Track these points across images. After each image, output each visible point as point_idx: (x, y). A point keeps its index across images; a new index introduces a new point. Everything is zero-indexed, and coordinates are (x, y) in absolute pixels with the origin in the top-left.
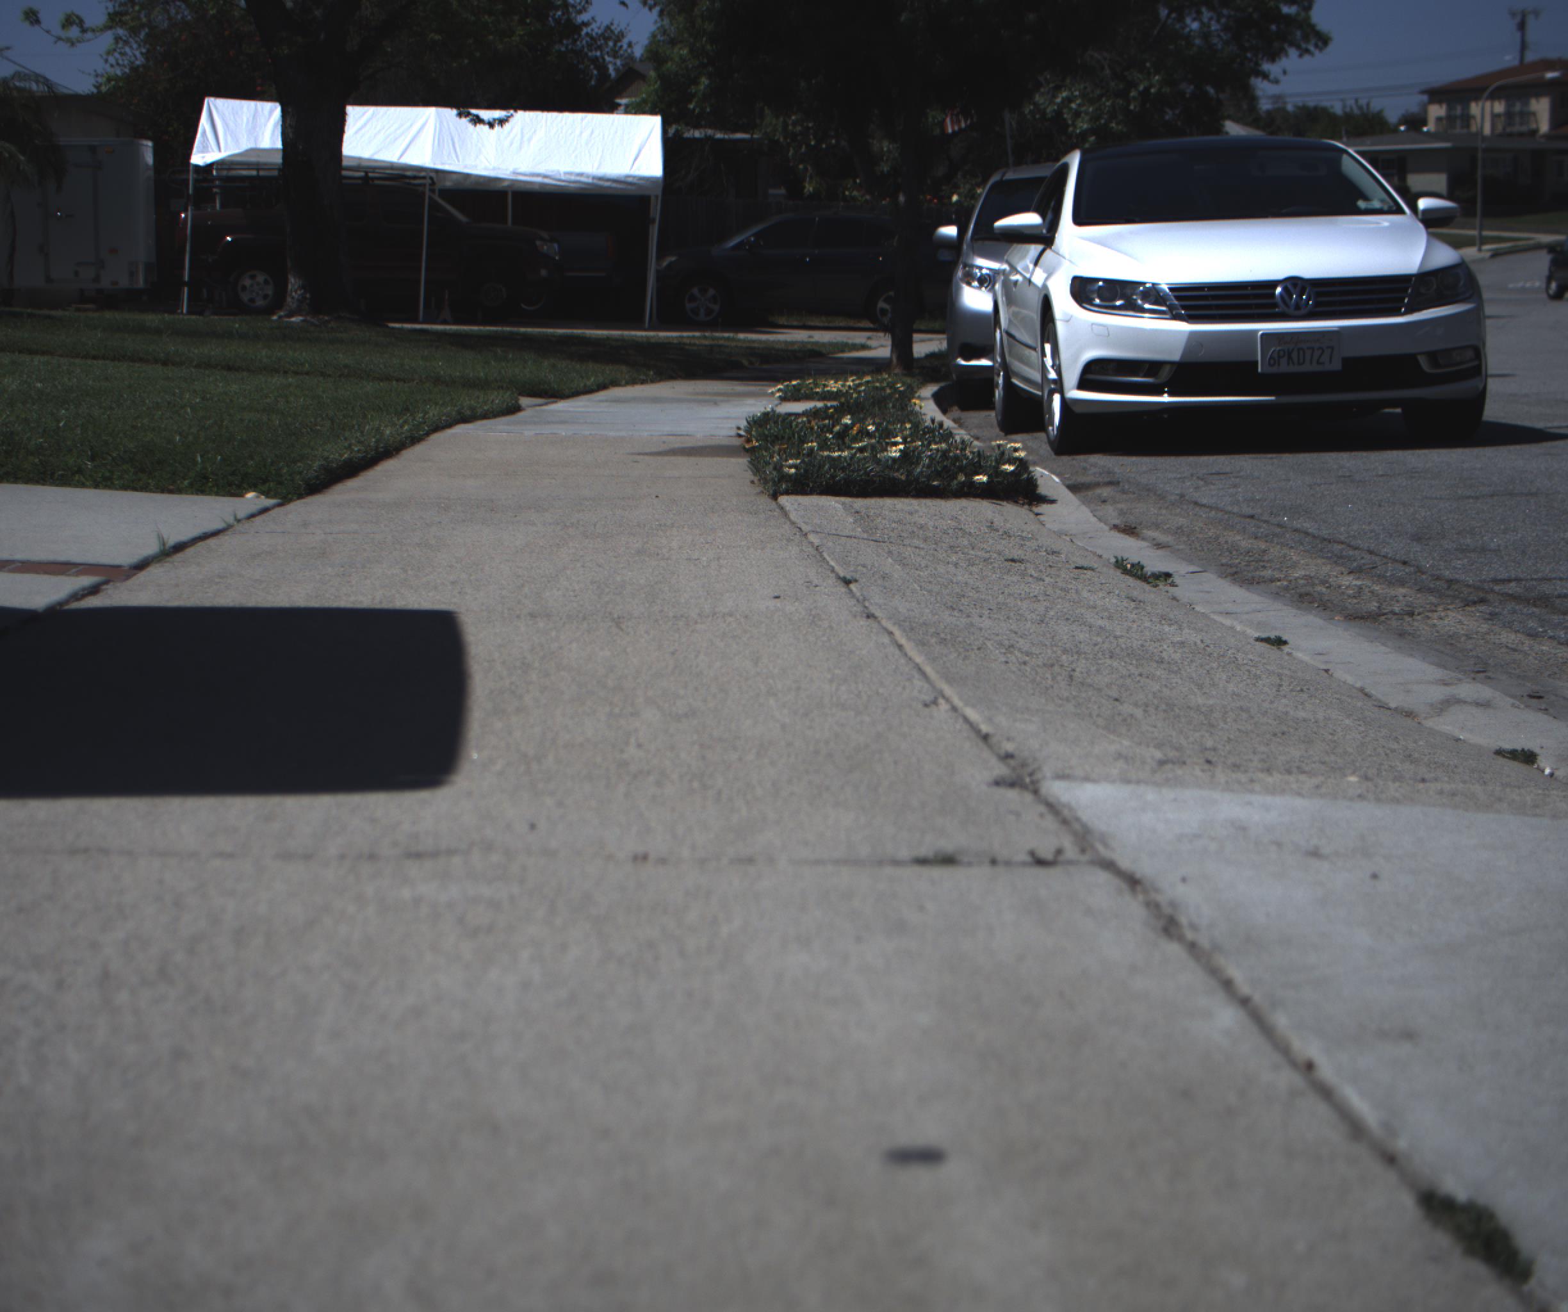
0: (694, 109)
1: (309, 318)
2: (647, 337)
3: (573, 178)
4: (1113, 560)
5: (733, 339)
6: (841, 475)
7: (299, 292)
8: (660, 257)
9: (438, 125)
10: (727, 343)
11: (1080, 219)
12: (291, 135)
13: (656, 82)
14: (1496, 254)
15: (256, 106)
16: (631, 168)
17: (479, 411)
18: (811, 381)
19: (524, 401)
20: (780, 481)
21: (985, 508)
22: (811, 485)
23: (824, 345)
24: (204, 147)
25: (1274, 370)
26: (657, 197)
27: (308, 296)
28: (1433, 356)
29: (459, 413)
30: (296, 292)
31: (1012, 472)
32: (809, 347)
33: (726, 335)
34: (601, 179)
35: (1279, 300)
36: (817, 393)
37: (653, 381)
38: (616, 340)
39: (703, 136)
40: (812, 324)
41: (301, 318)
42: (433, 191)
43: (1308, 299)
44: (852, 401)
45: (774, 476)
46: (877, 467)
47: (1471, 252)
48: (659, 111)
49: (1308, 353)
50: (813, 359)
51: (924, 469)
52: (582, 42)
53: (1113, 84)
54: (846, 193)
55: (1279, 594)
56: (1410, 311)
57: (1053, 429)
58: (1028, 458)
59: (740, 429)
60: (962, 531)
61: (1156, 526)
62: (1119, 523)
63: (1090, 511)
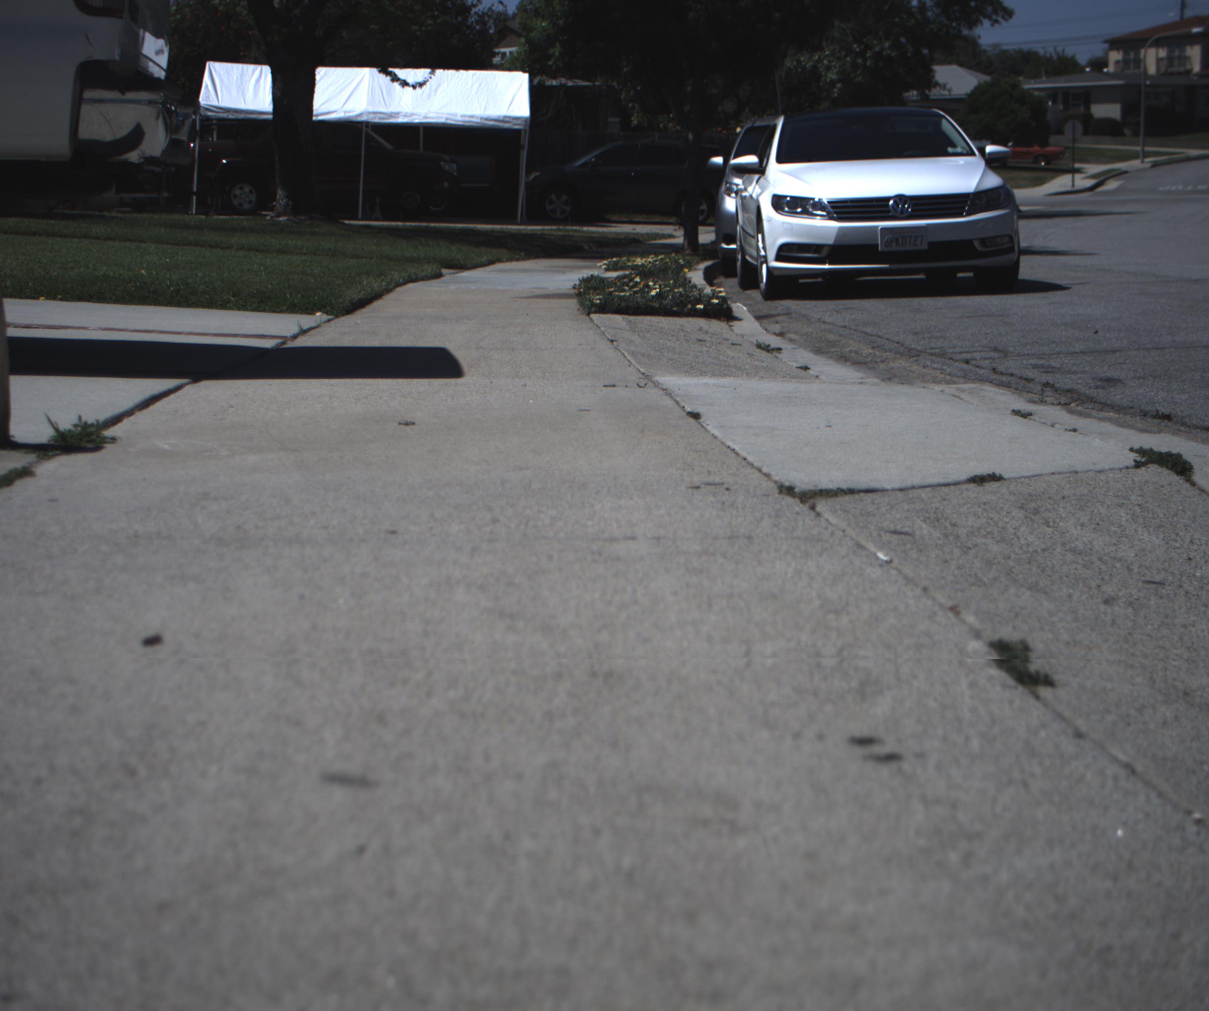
0: (551, 66)
1: (291, 218)
2: (519, 230)
3: (467, 119)
4: (755, 342)
5: (579, 231)
6: (624, 304)
7: (284, 200)
8: (528, 173)
9: (371, 80)
10: (575, 234)
11: (780, 160)
12: (279, 95)
13: (525, 46)
14: (1155, 165)
15: (243, 67)
16: (507, 112)
17: (420, 276)
18: (625, 258)
19: (444, 271)
20: (592, 307)
21: (702, 322)
22: (608, 309)
23: (642, 235)
24: (207, 97)
25: (888, 249)
26: (526, 131)
27: (290, 203)
28: (983, 241)
29: (409, 277)
30: (282, 200)
31: (717, 304)
32: (632, 236)
33: (574, 228)
34: (487, 119)
35: (891, 208)
36: (629, 266)
37: (524, 259)
38: (499, 232)
39: (559, 84)
40: (636, 219)
41: (285, 218)
42: (367, 129)
43: (908, 207)
44: (646, 270)
45: (590, 306)
46: (644, 301)
47: (1136, 164)
48: (527, 69)
49: (908, 240)
50: (633, 245)
51: (669, 302)
52: (471, 18)
53: (856, 46)
54: (661, 125)
55: (831, 357)
56: (969, 214)
57: (763, 286)
58: (727, 296)
59: (575, 285)
60: (683, 330)
61: (796, 333)
62: (777, 332)
63: (761, 325)
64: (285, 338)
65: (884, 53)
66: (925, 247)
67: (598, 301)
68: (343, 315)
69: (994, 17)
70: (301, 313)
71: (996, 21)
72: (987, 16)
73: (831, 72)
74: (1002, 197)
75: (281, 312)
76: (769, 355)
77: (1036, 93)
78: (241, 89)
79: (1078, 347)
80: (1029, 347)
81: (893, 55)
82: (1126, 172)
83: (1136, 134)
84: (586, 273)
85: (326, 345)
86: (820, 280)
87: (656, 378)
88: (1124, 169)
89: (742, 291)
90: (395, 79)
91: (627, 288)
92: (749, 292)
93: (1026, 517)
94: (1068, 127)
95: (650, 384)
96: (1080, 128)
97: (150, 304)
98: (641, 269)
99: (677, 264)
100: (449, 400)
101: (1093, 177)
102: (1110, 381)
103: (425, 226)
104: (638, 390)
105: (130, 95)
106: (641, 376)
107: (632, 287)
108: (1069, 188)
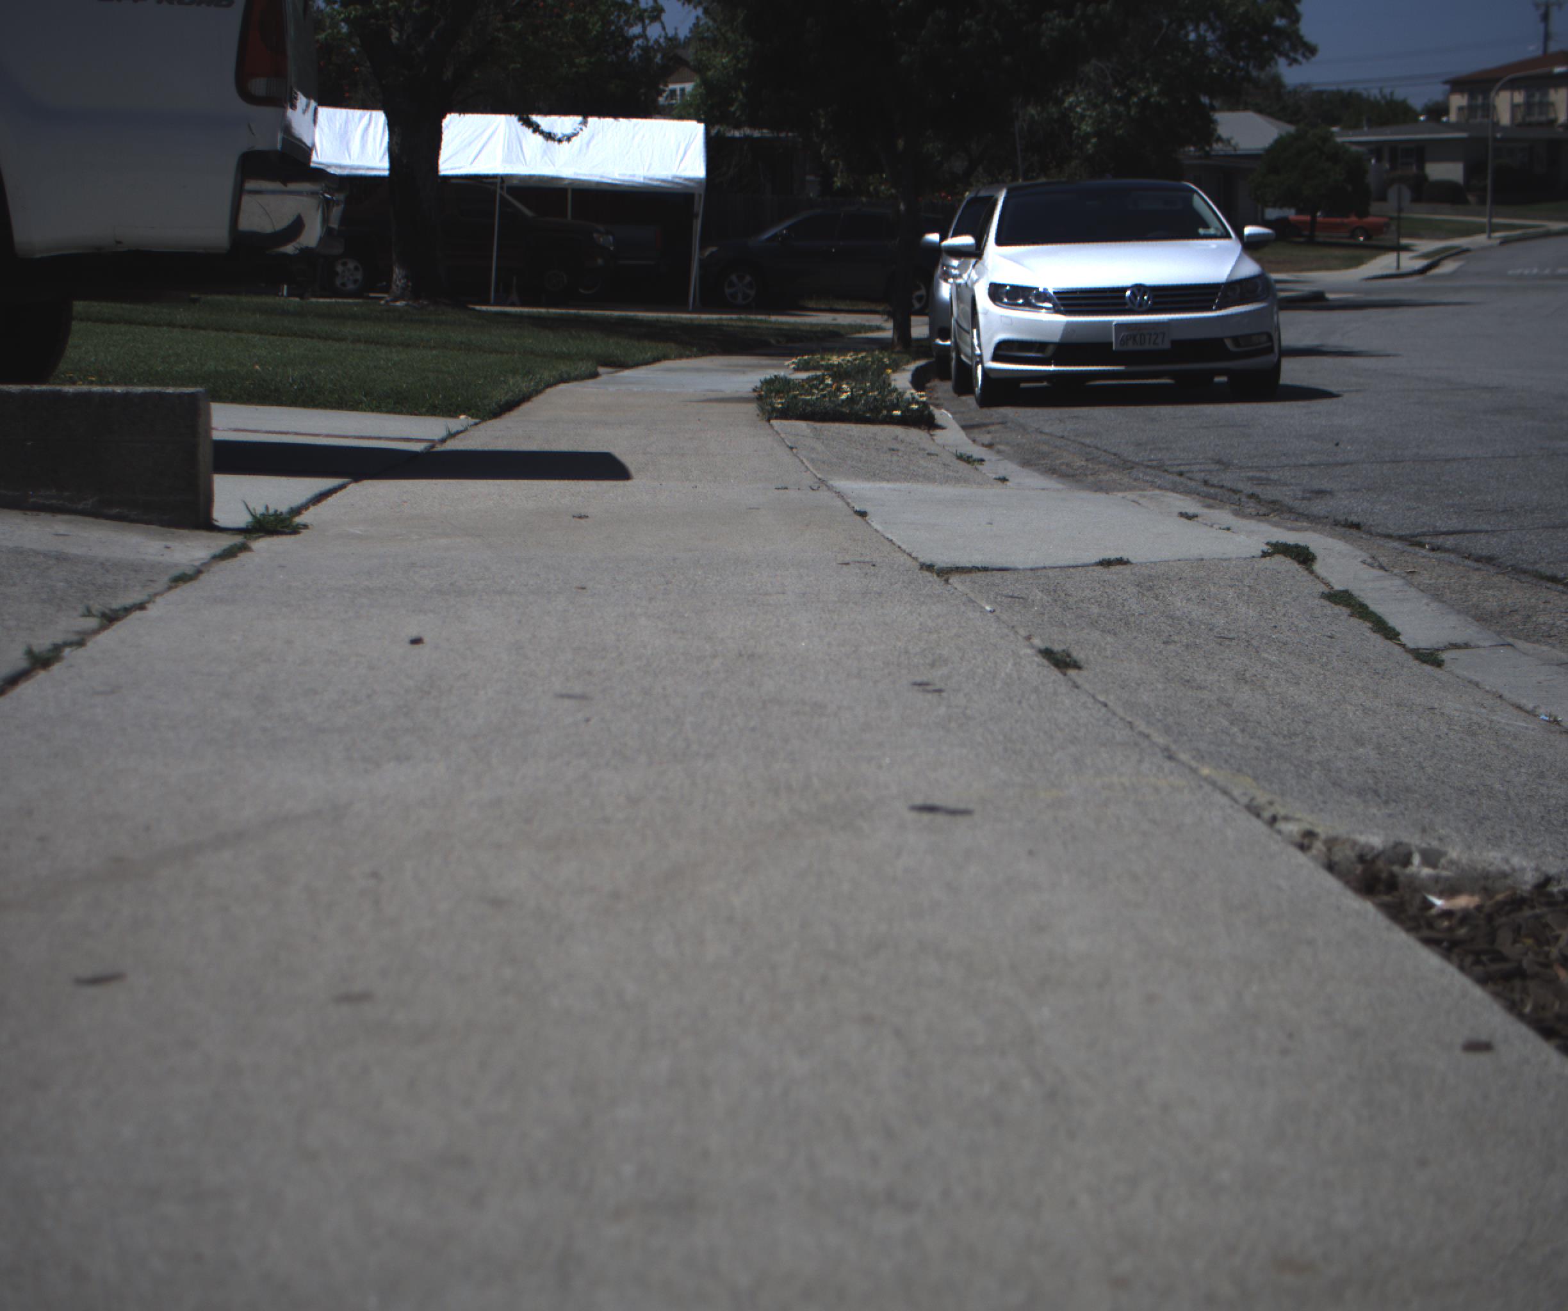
0: (734, 113)
1: (410, 303)
2: (691, 319)
3: (627, 178)
4: (956, 453)
5: (766, 321)
7: (402, 281)
8: (703, 247)
9: (507, 131)
10: (760, 325)
11: (1000, 242)
12: (397, 151)
14: (1505, 242)
16: (678, 171)
18: (818, 356)
19: (601, 370)
20: (773, 412)
21: (899, 431)
22: (791, 414)
23: (843, 326)
25: (1125, 348)
26: (700, 195)
27: (410, 284)
28: (1236, 340)
30: (400, 280)
31: (917, 410)
32: (831, 328)
33: (759, 317)
34: (651, 179)
35: (1127, 301)
36: (822, 366)
37: (696, 356)
39: (742, 135)
40: (838, 307)
41: (404, 303)
42: (502, 188)
43: (1148, 299)
44: (842, 370)
45: (770, 411)
46: (832, 405)
47: (1481, 239)
48: (703, 117)
49: (1147, 337)
50: (831, 339)
51: (862, 407)
52: (633, 53)
53: (1116, 91)
54: (871, 188)
55: (1039, 469)
56: (1219, 308)
57: (978, 390)
58: (929, 402)
59: (756, 387)
60: (875, 439)
61: (1007, 444)
62: (986, 442)
63: (967, 435)
64: (433, 443)
65: (1152, 100)
66: (1167, 345)
67: (780, 406)
68: (490, 418)
69: (1292, 55)
70: (443, 416)
71: (1295, 61)
72: (1281, 54)
73: (1084, 123)
74: (1260, 288)
75: (420, 414)
76: (969, 466)
77: (1354, 148)
78: (344, 139)
79: (1309, 459)
80: (1256, 460)
81: (1163, 102)
82: (1467, 250)
83: (1482, 201)
84: (770, 374)
85: (480, 448)
86: (1045, 384)
87: (831, 482)
88: (1465, 247)
89: (956, 396)
90: (536, 129)
91: (816, 391)
92: (964, 398)
93: (1139, 592)
94: (1392, 193)
95: (825, 488)
96: (1407, 193)
97: (272, 404)
98: (835, 369)
99: (880, 364)
100: (620, 499)
101: (1424, 256)
102: (1320, 493)
103: (575, 314)
104: (811, 493)
105: (292, 186)
106: (816, 480)
107: (823, 390)
108: (1393, 271)
